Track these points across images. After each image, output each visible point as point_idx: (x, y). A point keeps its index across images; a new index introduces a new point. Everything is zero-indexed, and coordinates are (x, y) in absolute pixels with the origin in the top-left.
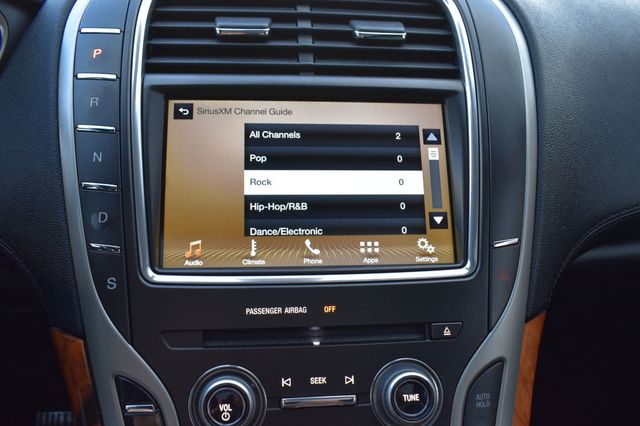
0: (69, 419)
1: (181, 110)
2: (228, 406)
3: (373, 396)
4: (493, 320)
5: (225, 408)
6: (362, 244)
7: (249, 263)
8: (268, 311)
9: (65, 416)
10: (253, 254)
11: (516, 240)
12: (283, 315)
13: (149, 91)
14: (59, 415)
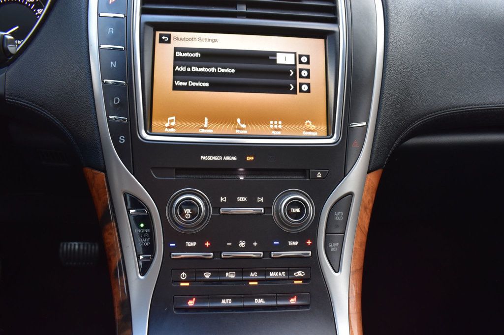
0: (82, 247)
1: (164, 38)
2: (189, 210)
3: (274, 210)
4: (348, 170)
5: (188, 211)
6: (271, 122)
7: (203, 131)
8: (214, 158)
9: (79, 245)
10: (206, 126)
11: (364, 124)
12: (222, 161)
13: (144, 25)
14: (75, 245)
